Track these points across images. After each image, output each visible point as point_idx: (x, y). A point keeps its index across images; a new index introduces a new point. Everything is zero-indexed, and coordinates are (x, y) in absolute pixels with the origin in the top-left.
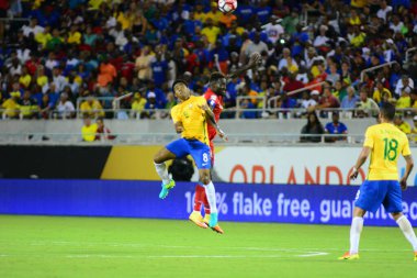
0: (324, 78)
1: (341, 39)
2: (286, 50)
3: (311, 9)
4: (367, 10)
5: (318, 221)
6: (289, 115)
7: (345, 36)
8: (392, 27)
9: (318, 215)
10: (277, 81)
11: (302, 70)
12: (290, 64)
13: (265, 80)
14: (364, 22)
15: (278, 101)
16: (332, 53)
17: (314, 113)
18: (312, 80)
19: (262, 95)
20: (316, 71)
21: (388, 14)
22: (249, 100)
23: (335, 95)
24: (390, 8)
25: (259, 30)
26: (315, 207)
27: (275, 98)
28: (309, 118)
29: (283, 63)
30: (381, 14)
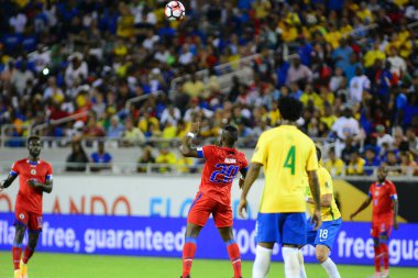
0: (89, 107)
1: (107, 68)
2: (52, 79)
3: (78, 38)
4: (133, 40)
5: (82, 251)
6: (54, 144)
7: (110, 65)
8: (158, 56)
9: (83, 245)
10: (42, 109)
11: (67, 99)
12: (55, 93)
13: (31, 109)
14: (130, 52)
15: (44, 129)
16: (98, 83)
17: (78, 142)
18: (77, 109)
19: (27, 124)
20: (81, 101)
21: (155, 44)
22: (15, 129)
23: (100, 125)
24: (156, 38)
25: (25, 58)
26: (80, 236)
27: (40, 127)
28: (74, 147)
29: (49, 92)
30: (148, 44)
